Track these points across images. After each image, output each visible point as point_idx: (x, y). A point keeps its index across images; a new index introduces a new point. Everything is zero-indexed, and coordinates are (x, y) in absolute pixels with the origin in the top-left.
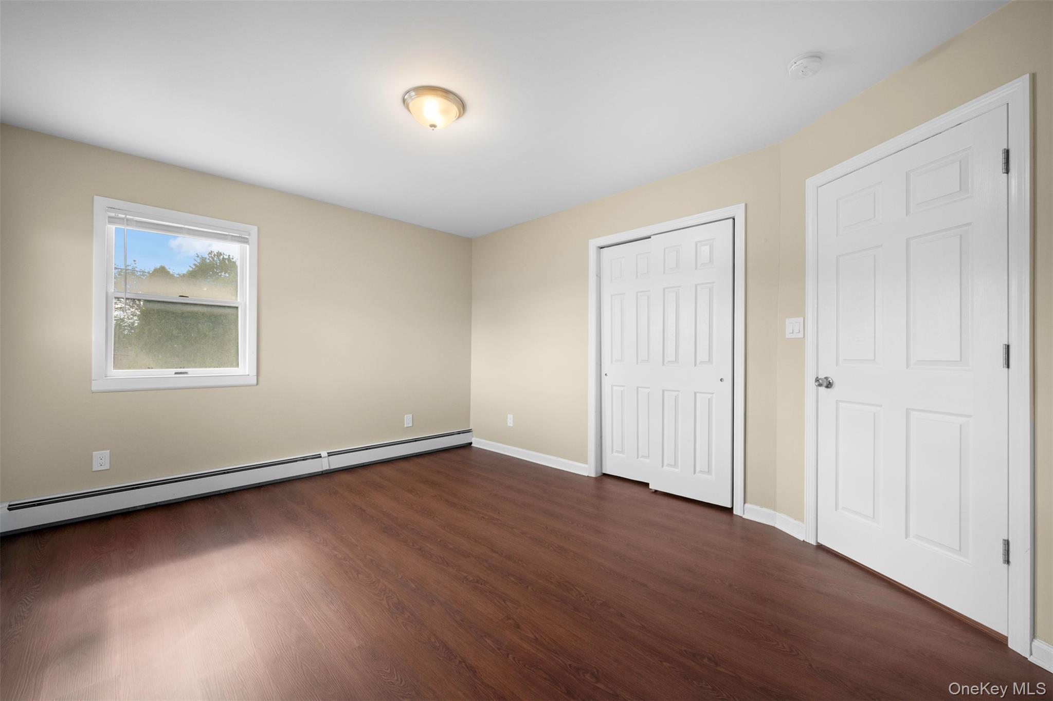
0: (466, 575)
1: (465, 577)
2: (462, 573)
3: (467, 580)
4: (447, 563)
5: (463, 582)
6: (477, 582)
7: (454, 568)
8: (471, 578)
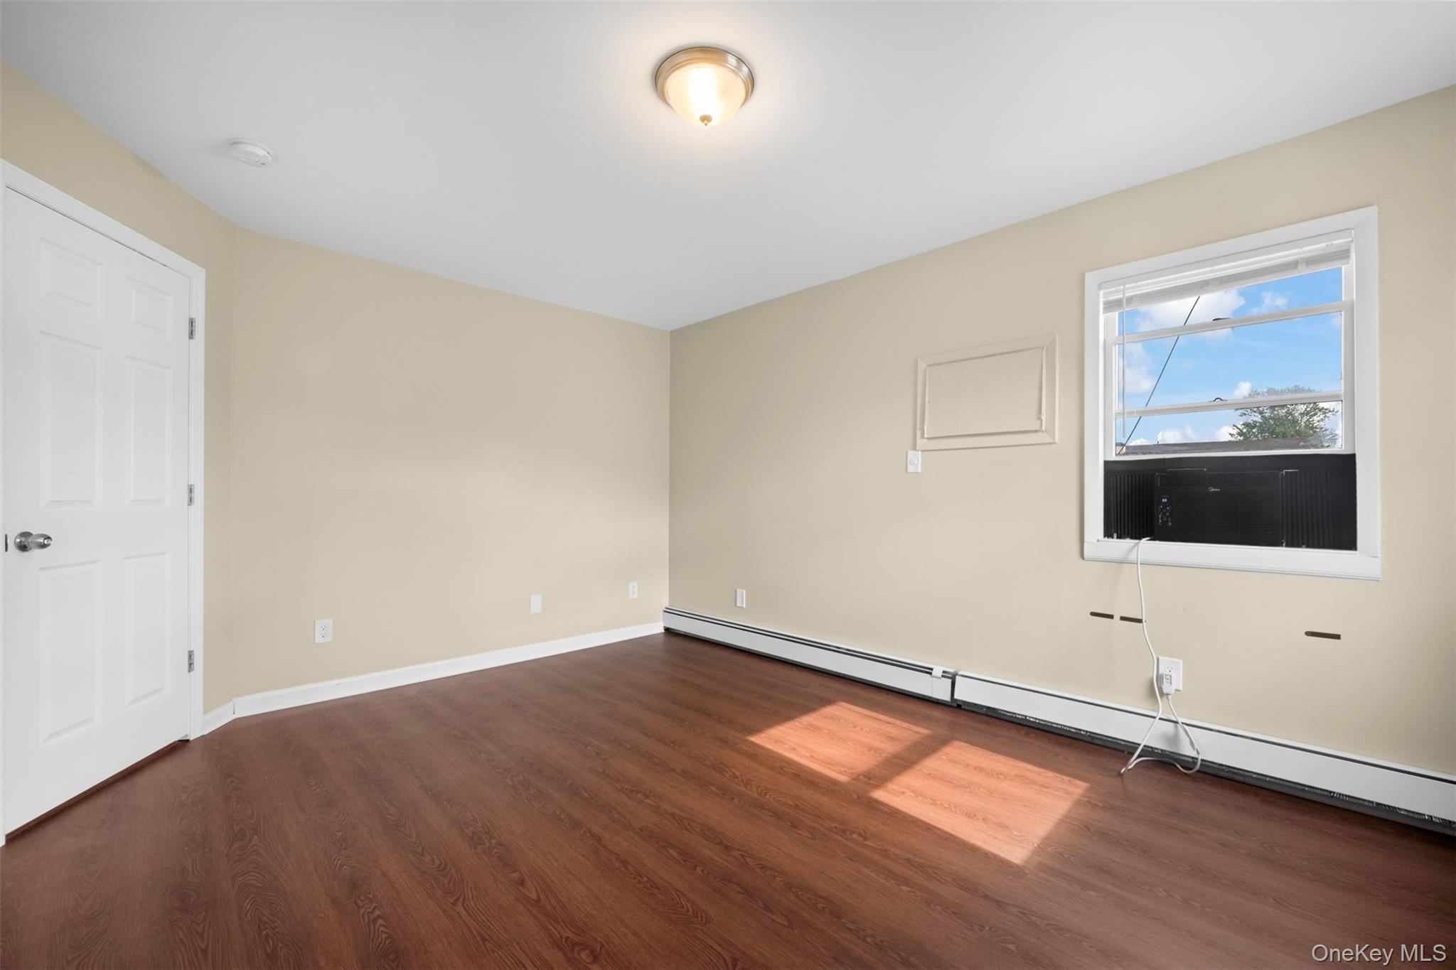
0: (647, 801)
1: (647, 797)
2: (652, 803)
3: (644, 794)
4: (674, 817)
5: (650, 792)
6: (632, 791)
7: (665, 810)
8: (639, 796)
